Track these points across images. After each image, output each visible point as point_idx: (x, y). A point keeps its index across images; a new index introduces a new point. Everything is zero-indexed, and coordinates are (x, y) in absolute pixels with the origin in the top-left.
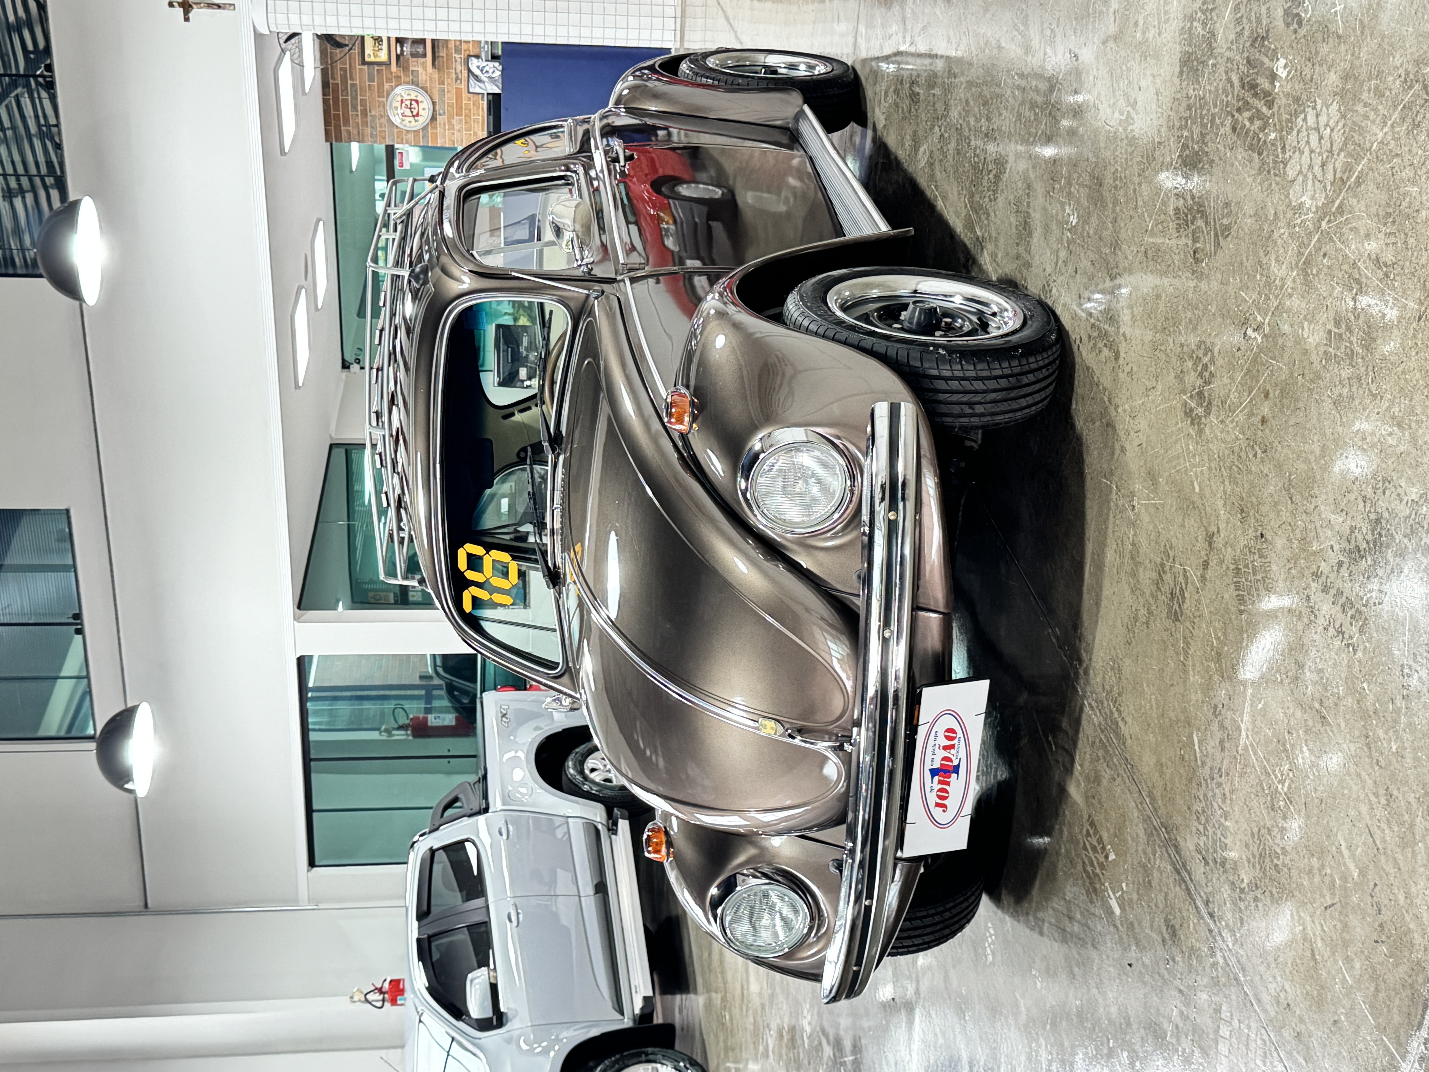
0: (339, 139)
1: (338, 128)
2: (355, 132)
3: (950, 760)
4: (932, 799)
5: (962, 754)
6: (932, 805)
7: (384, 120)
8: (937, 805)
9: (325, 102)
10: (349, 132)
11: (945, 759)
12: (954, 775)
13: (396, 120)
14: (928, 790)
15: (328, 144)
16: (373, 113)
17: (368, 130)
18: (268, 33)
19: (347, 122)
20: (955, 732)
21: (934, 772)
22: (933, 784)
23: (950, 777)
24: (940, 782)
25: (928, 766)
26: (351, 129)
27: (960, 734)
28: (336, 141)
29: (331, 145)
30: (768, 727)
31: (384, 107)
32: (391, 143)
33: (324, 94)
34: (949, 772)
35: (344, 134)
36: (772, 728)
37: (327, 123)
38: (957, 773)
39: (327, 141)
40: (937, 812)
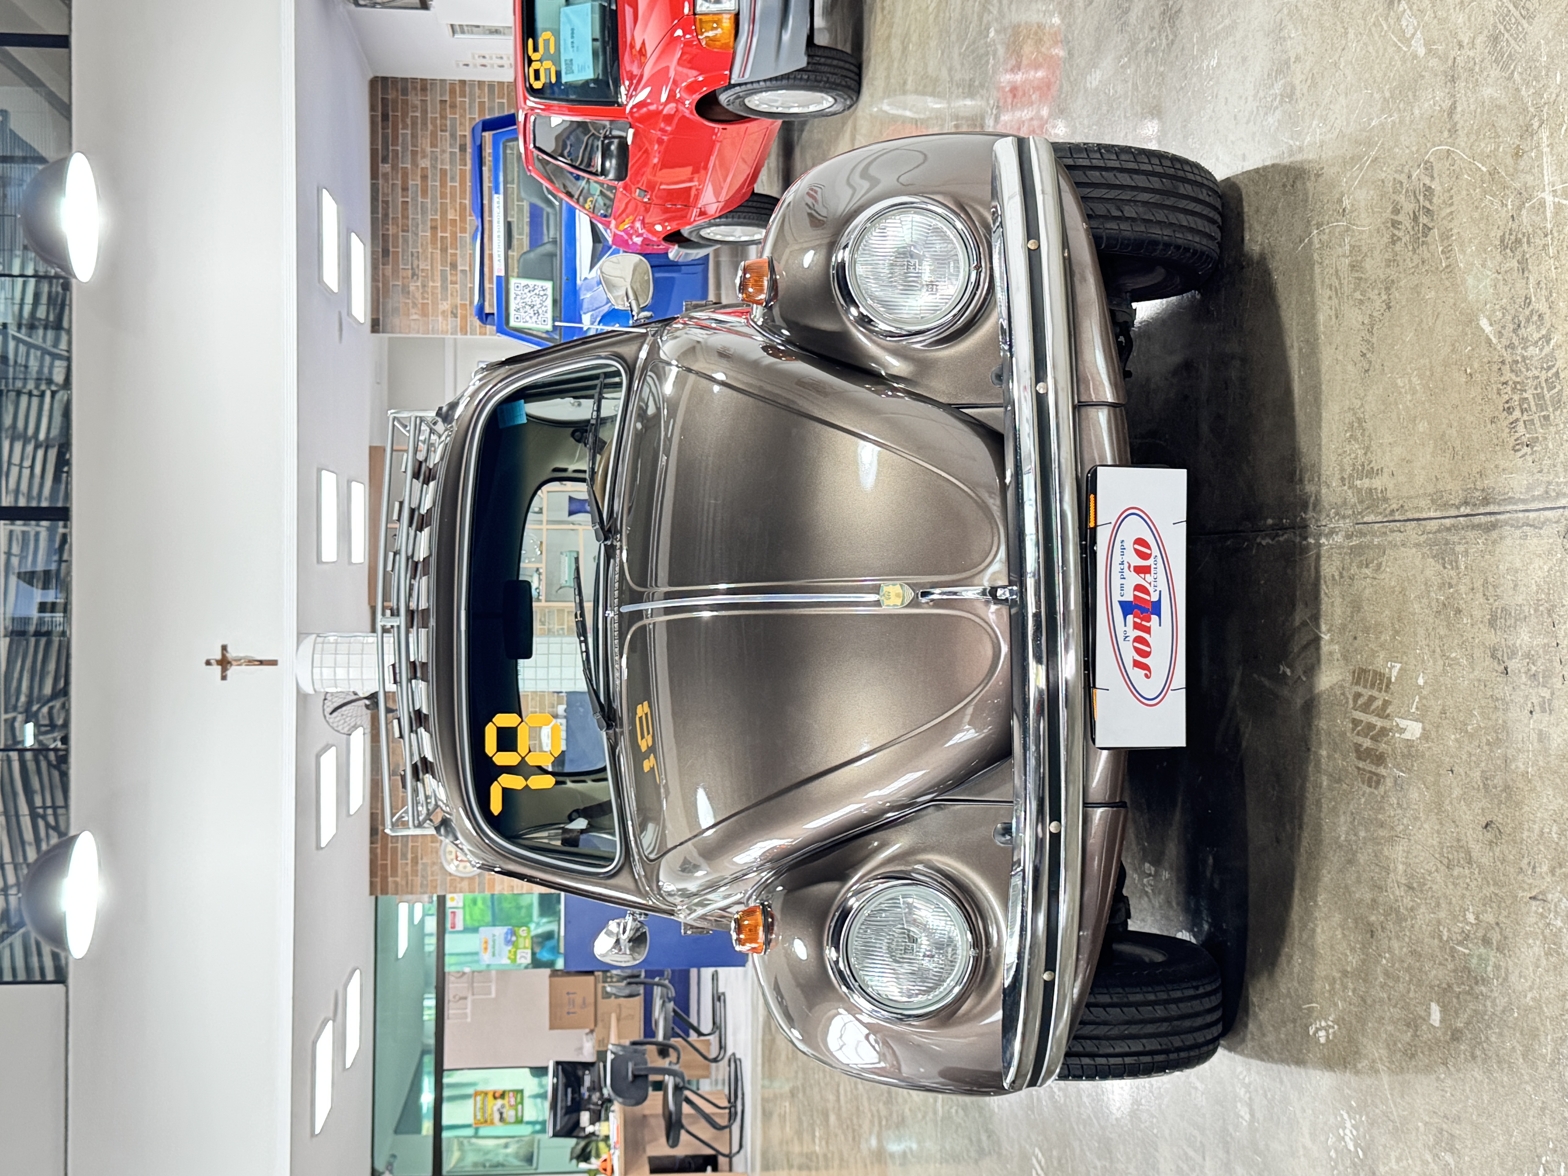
0: (385, 891)
1: (385, 879)
2: (404, 883)
3: (1147, 593)
4: (1129, 654)
5: (1162, 585)
6: (1129, 664)
7: (436, 868)
8: (1137, 664)
9: (373, 851)
10: (396, 883)
11: (1139, 588)
12: (1154, 618)
13: (451, 868)
14: (1120, 639)
15: (373, 897)
16: (424, 861)
17: (418, 880)
18: (311, 692)
19: (395, 873)
20: (1149, 547)
21: (1127, 608)
22: (1126, 627)
23: (1149, 620)
24: (1136, 626)
25: (1116, 598)
26: (398, 879)
27: (1155, 551)
28: (382, 893)
29: (376, 898)
30: (892, 595)
31: (437, 852)
32: (442, 893)
33: (372, 843)
34: (1147, 611)
35: (391, 886)
36: (898, 595)
37: (373, 873)
38: (1159, 615)
39: (371, 894)
40: (1137, 675)
